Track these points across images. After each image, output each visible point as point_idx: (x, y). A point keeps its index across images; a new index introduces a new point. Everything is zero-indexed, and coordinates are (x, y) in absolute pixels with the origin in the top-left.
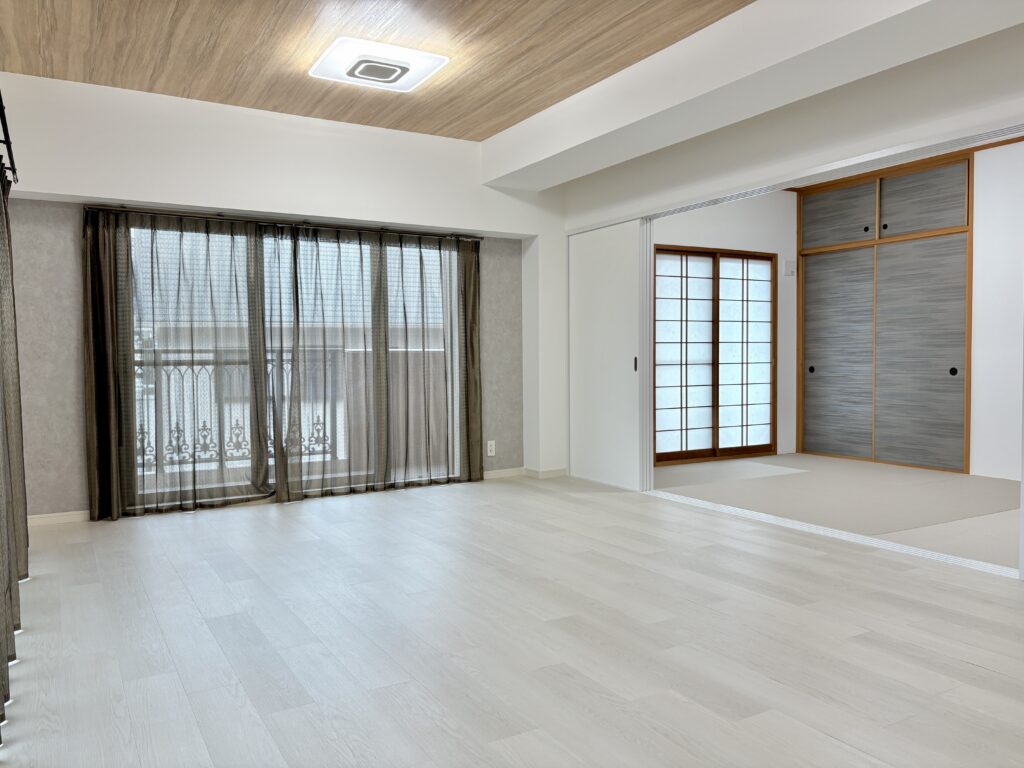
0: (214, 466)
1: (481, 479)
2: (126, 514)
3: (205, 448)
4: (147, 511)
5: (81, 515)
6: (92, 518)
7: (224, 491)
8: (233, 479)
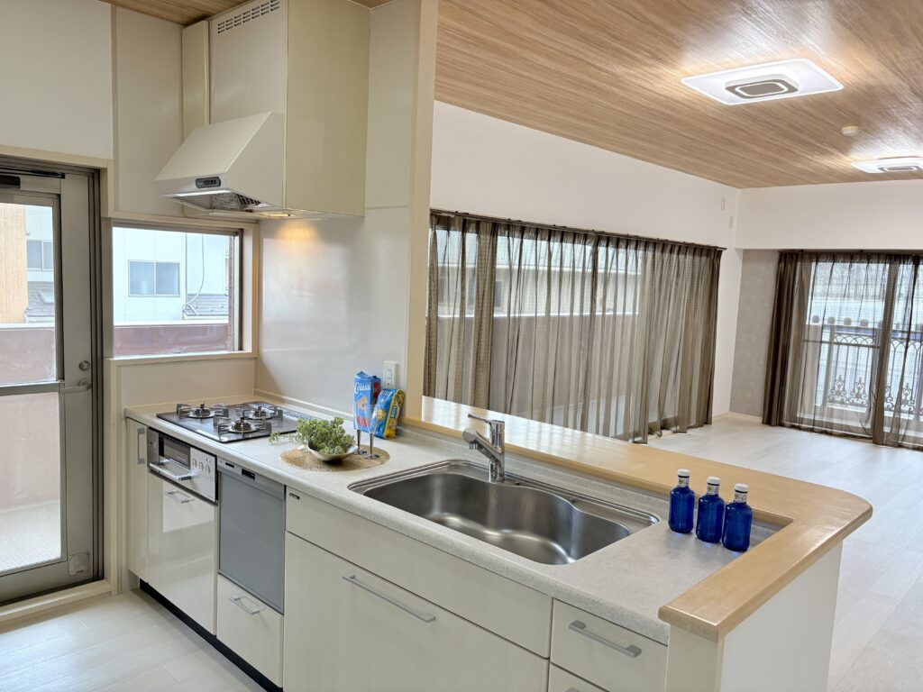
3: (858, 396)
6: (763, 423)
7: (841, 428)
8: (852, 420)
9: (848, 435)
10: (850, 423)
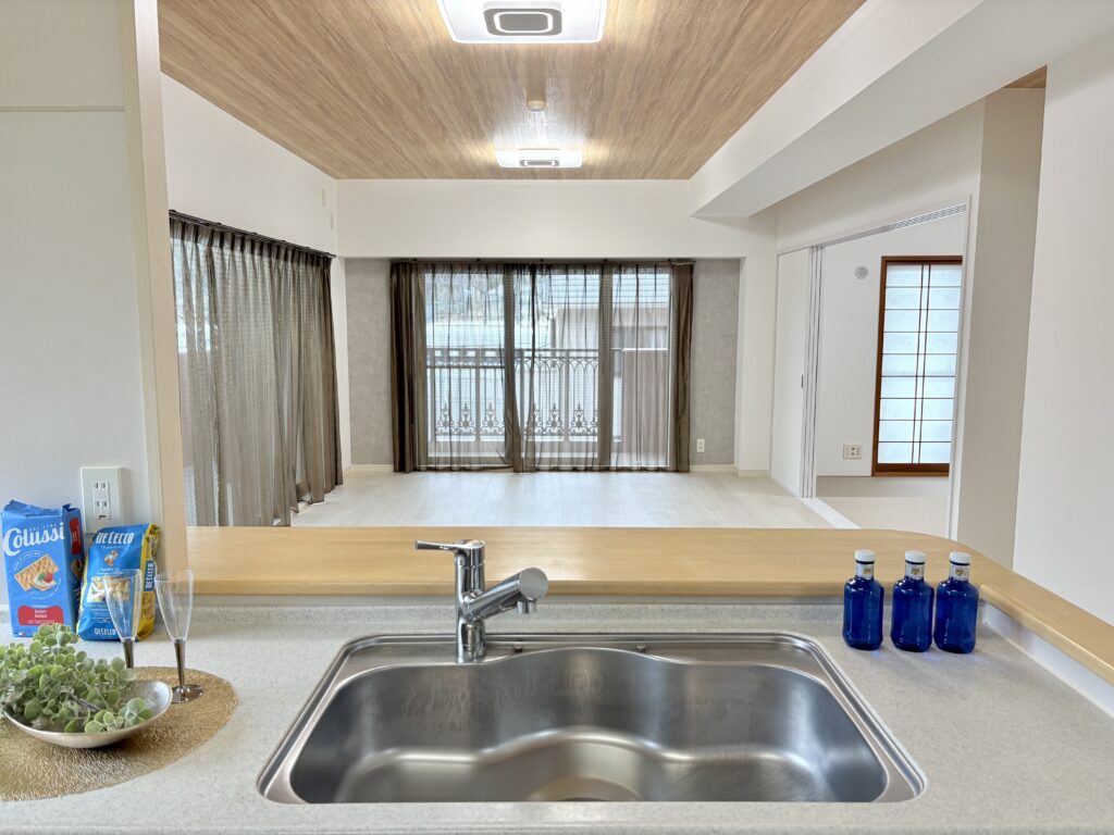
0: (472, 439)
1: (688, 471)
2: (416, 470)
3: (466, 424)
4: (429, 469)
5: (390, 467)
6: (395, 471)
7: (480, 460)
8: (490, 451)
9: (486, 468)
10: (487, 455)
